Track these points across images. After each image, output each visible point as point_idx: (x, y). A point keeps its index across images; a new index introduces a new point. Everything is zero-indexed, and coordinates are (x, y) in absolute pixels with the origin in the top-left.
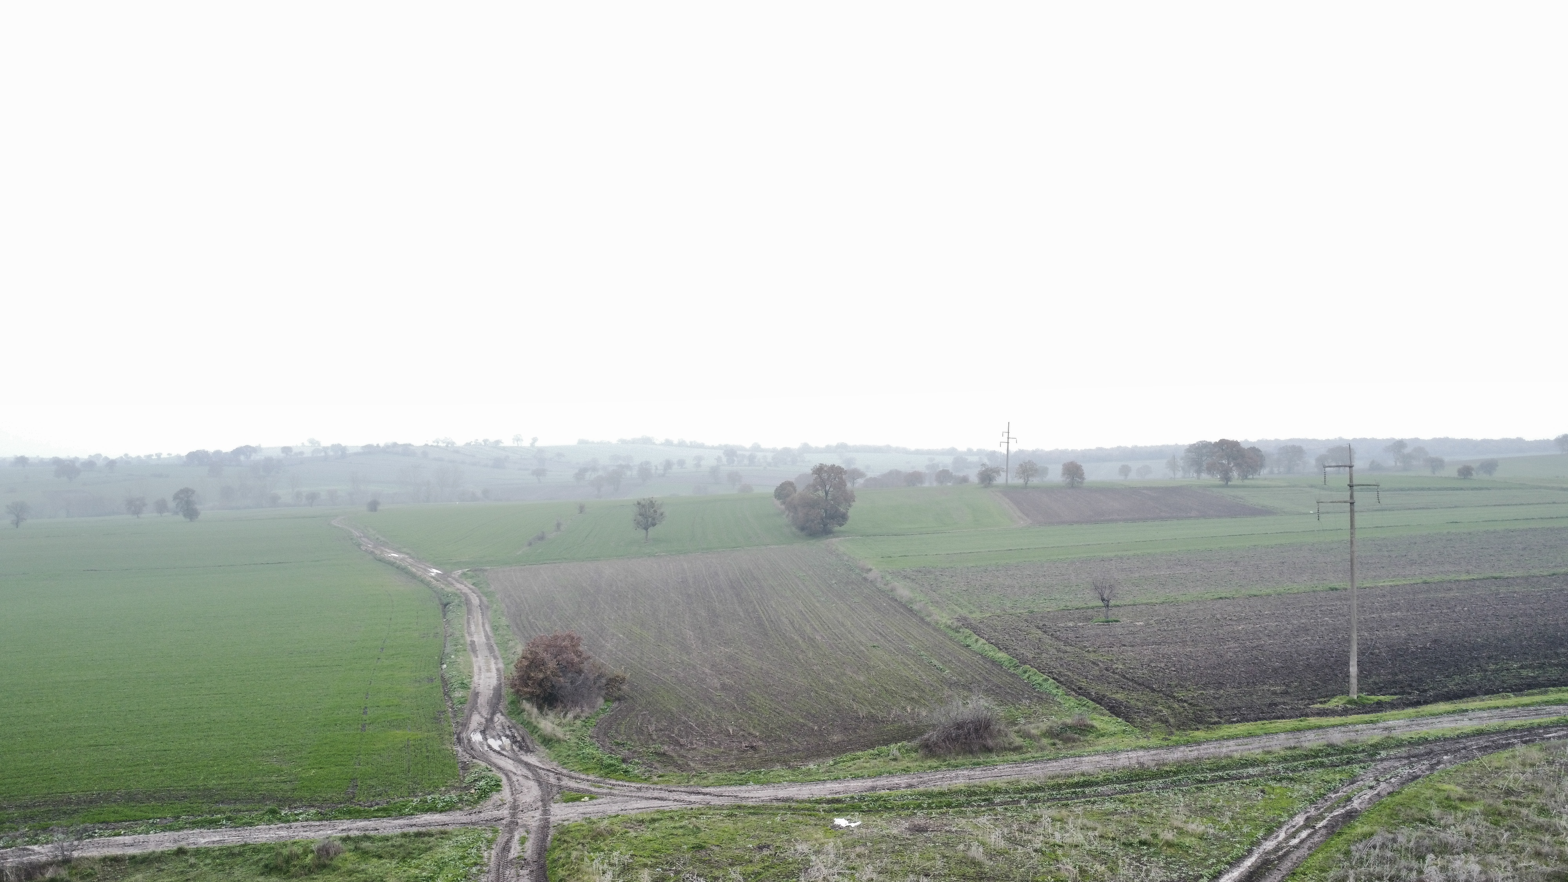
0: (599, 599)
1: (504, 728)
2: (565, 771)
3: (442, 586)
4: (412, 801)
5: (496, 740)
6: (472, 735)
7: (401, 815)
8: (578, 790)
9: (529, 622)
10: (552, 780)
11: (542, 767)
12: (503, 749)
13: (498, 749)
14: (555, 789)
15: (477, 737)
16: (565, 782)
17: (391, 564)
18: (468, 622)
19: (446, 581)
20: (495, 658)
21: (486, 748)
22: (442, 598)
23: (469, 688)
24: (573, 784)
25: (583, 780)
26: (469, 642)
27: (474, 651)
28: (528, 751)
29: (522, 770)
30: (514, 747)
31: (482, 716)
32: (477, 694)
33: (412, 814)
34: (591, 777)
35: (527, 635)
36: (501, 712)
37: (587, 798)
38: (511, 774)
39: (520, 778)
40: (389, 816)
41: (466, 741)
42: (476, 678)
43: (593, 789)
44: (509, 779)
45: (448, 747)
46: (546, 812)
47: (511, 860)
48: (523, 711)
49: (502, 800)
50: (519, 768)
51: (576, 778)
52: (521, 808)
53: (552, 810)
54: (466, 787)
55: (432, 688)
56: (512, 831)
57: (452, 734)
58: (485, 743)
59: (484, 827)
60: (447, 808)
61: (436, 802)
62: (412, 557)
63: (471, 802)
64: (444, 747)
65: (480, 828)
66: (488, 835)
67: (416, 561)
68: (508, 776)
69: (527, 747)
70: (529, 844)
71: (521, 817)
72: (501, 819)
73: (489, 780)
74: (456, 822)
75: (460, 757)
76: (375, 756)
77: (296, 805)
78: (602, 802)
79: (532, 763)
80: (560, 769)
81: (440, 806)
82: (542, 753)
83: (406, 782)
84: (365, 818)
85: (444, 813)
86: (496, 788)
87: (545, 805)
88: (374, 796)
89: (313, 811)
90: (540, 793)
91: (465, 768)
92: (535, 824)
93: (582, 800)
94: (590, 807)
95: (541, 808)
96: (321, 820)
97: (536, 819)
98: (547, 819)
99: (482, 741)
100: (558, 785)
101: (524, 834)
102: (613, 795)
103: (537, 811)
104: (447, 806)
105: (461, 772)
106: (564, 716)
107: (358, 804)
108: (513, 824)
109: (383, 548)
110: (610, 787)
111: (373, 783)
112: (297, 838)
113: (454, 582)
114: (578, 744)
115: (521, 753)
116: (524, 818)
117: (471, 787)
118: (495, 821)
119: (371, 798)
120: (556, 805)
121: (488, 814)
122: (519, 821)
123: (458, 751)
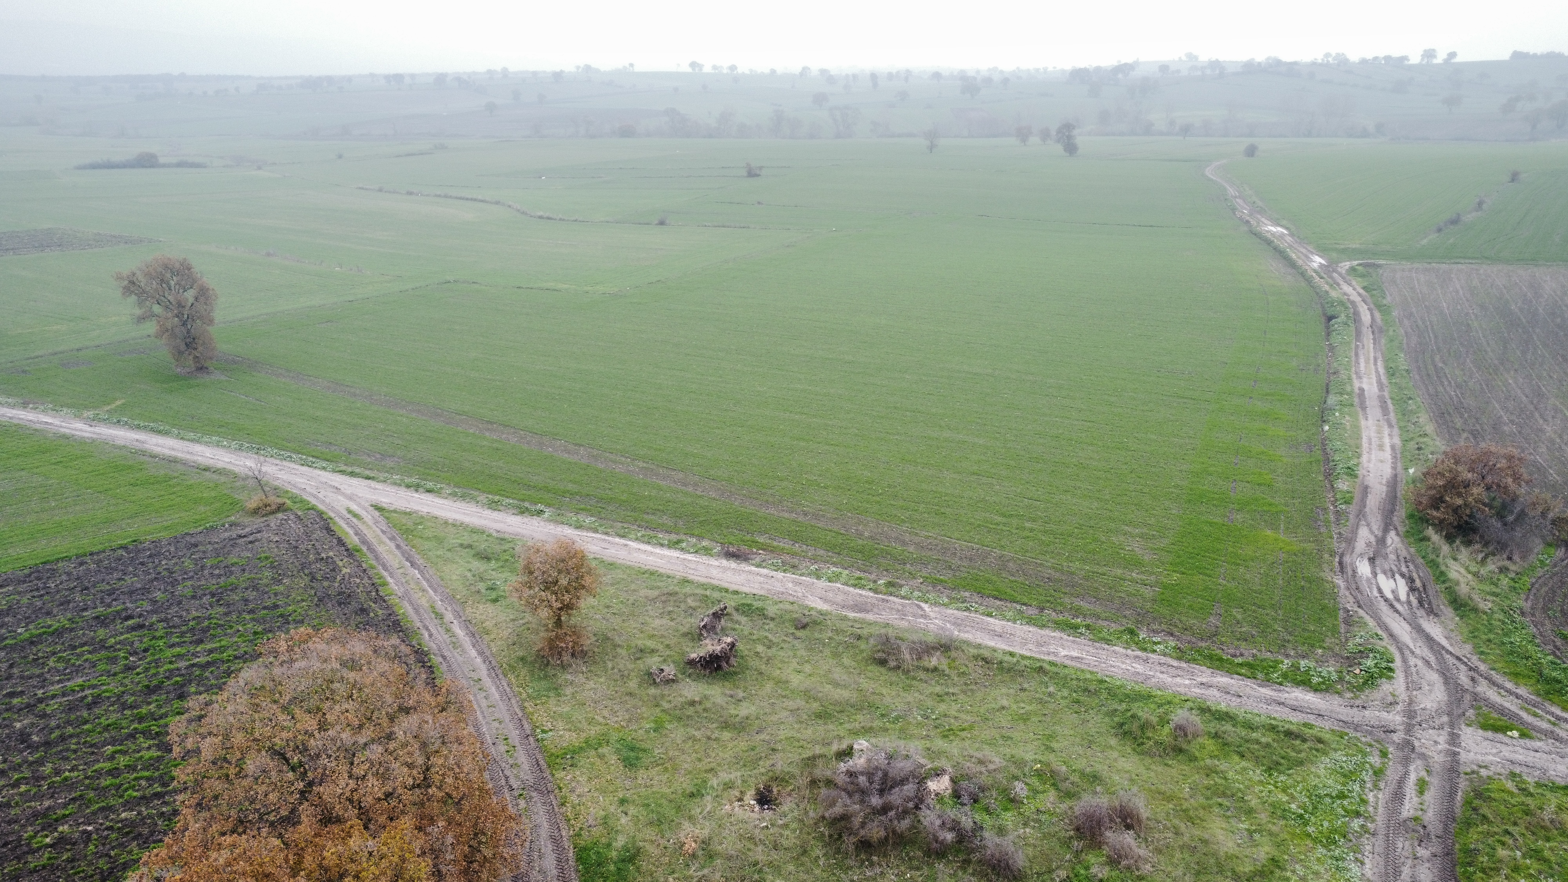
1: (1399, 560)
2: (1482, 667)
3: (1327, 287)
4: (1283, 662)
5: (1387, 578)
6: (1358, 563)
7: (1267, 681)
8: (1502, 711)
9: (1435, 366)
10: (1464, 679)
11: (1450, 649)
12: (1398, 600)
13: (1390, 596)
14: (1468, 697)
15: (1364, 569)
16: (1483, 688)
17: (1268, 242)
18: (1357, 355)
19: (1332, 278)
20: (1390, 426)
21: (1376, 593)
22: (1326, 305)
23: (1356, 476)
24: (1492, 695)
25: (1509, 691)
26: (1357, 391)
27: (1364, 408)
28: (1432, 612)
29: (1421, 649)
30: (1412, 598)
31: (1371, 531)
32: (1365, 490)
33: (1281, 684)
34: (1522, 691)
35: (1431, 391)
36: (1396, 529)
37: (1515, 734)
38: (1407, 652)
39: (1420, 663)
40: (1255, 678)
41: (1350, 573)
42: (1364, 458)
43: (1524, 715)
44: (1405, 661)
45: (1327, 575)
46: (1454, 739)
47: (1405, 821)
48: (1427, 539)
49: (1394, 696)
50: (1420, 643)
51: (1499, 686)
52: (1419, 719)
53: (1462, 737)
54: (1348, 658)
55: (1311, 463)
56: (1406, 761)
57: (1332, 554)
58: (1374, 582)
59: (1368, 739)
60: (1323, 688)
61: (1311, 673)
62: (1292, 235)
63: (1354, 687)
64: (1322, 574)
65: (1363, 739)
66: (1375, 760)
67: (1296, 242)
68: (1402, 653)
69: (1430, 603)
70: (1430, 796)
71: (1419, 736)
72: (1392, 731)
73: (1378, 656)
74: (1334, 715)
75: (1343, 601)
76: (1242, 570)
77: (1156, 627)
78: (1540, 748)
79: (1436, 638)
80: (1475, 661)
81: (1315, 680)
82: (1450, 623)
83: (1276, 627)
84: (1227, 671)
85: (1318, 695)
86: (1387, 672)
87: (1452, 725)
88: (1238, 640)
89: (1172, 643)
90: (1446, 698)
91: (1349, 621)
92: (1438, 759)
93: (1509, 733)
94: (1521, 751)
95: (1447, 729)
96: (1179, 659)
97: (1440, 747)
98: (1456, 754)
99: (1370, 575)
100: (1471, 689)
101: (1423, 774)
102: (1557, 739)
103: (1441, 731)
104: (1323, 683)
105: (1342, 628)
106: (1483, 562)
107: (1221, 649)
108: (1407, 746)
109: (1259, 216)
110: (1553, 719)
111: (1239, 617)
112: (1153, 680)
113: (1341, 282)
114: (1504, 623)
115: (1421, 613)
116: (1423, 741)
117: (1356, 664)
118: (1384, 732)
119: (1236, 643)
120: (1469, 730)
121: (1374, 715)
122: (1417, 743)
123: (1339, 587)
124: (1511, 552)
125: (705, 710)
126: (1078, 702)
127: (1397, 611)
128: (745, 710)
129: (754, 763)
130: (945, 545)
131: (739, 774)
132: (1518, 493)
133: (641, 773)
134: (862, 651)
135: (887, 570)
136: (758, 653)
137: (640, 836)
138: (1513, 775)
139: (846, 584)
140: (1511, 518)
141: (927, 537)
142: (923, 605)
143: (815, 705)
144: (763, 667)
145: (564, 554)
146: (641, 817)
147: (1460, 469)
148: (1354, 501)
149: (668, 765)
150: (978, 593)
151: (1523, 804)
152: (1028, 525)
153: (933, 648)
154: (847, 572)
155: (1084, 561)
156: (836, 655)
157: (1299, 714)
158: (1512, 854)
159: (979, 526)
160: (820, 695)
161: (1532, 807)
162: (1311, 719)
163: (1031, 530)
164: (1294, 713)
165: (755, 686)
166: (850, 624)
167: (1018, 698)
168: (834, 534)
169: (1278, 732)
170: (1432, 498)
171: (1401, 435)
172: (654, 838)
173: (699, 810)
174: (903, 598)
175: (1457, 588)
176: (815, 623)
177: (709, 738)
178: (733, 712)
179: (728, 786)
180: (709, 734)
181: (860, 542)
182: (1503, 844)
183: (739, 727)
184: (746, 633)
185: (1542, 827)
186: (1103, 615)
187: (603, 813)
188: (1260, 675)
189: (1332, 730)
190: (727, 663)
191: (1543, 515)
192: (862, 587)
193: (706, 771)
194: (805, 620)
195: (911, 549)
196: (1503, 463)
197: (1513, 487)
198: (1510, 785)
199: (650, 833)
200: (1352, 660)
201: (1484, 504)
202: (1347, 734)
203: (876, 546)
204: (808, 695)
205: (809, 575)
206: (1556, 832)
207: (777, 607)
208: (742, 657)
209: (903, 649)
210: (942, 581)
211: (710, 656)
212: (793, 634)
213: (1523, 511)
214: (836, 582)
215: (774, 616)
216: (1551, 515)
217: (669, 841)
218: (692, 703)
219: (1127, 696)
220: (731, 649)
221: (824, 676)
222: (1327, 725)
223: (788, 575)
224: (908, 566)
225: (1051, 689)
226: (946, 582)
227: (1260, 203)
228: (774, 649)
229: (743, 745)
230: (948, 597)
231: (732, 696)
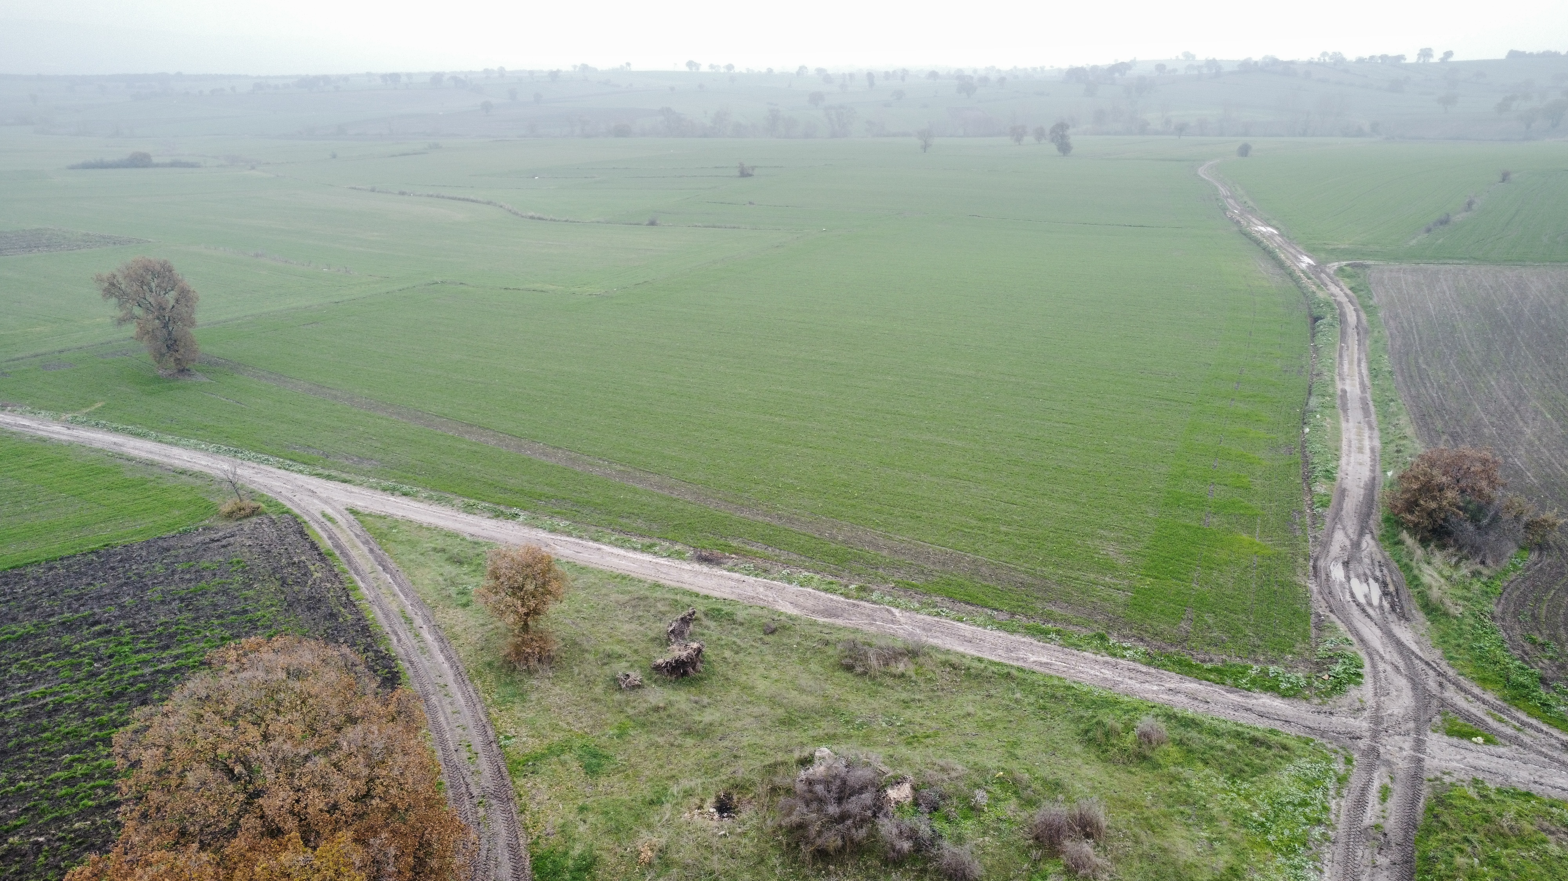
0: (1519, 339)
1: (1373, 564)
2: (1451, 673)
3: (1314, 288)
4: (1252, 668)
5: (1361, 582)
6: (1332, 567)
7: (1236, 687)
8: (1468, 717)
9: (1419, 368)
10: (1432, 684)
11: (1420, 654)
12: (1370, 604)
13: (1362, 600)
14: (1435, 702)
15: (1338, 573)
16: (1451, 694)
17: (1256, 242)
18: (1341, 356)
19: (1319, 278)
20: (1371, 428)
21: (1348, 597)
22: (1312, 306)
23: (1334, 479)
24: (1460, 701)
25: (1476, 697)
26: (1339, 393)
27: (1345, 410)
28: (1404, 617)
29: (1391, 654)
30: (1384, 603)
31: (1347, 536)
32: (1343, 493)
33: (1249, 690)
34: (1489, 696)
35: (1413, 392)
36: (1372, 532)
37: (1481, 740)
38: (1377, 658)
39: (1389, 668)
40: (1223, 684)
41: (1324, 577)
42: (1343, 461)
43: (1490, 720)
44: (1374, 666)
45: (1300, 579)
46: (1419, 745)
47: (1366, 829)
48: (1400, 542)
49: (1361, 701)
50: (1390, 649)
51: (1466, 691)
52: (1385, 725)
53: (1428, 744)
54: (1317, 663)
55: (1290, 465)
56: (1370, 768)
57: (1307, 558)
58: (1347, 586)
59: (1334, 746)
60: (1292, 693)
61: (1280, 679)
62: (1281, 235)
63: (1322, 693)
64: (1295, 579)
65: (1329, 746)
66: (1339, 767)
67: (1286, 242)
68: (1372, 659)
69: (1402, 608)
70: (1392, 803)
71: (1384, 742)
72: (1358, 738)
73: (1347, 661)
74: (1300, 721)
75: (1315, 605)
76: (1215, 574)
77: (1126, 632)
78: (1503, 753)
79: (1406, 642)
80: (1444, 666)
81: (1284, 686)
82: (1421, 627)
83: (1247, 632)
84: (1196, 677)
85: (1286, 701)
86: (1356, 677)
87: (1418, 731)
88: (1209, 645)
89: (1142, 648)
90: (1413, 704)
91: (1320, 626)
92: (1402, 765)
93: (1474, 739)
94: (1485, 757)
95: (1413, 735)
96: (1148, 664)
97: (1405, 753)
98: (1420, 760)
99: (1344, 580)
100: (1439, 695)
101: (1387, 780)
102: (1522, 744)
103: (1407, 737)
104: (1291, 689)
105: (1313, 633)
106: (1457, 565)
107: (1190, 654)
108: (1373, 752)
109: (1250, 216)
110: (1518, 725)
111: (1210, 621)
112: (1121, 686)
113: (1329, 283)
114: (1474, 628)
115: (1392, 617)
116: (1388, 747)
117: (1324, 670)
118: (1350, 738)
119: (1206, 648)
120: (1435, 736)
121: (1341, 721)
122: (1382, 750)
123: (1312, 591)
124: (1484, 556)
125: (669, 716)
126: (1044, 708)
127: (1368, 616)
128: (708, 716)
129: (716, 770)
130: (919, 549)
131: (699, 781)
132: (1493, 496)
133: (603, 781)
134: (829, 657)
135: (859, 575)
136: (725, 658)
137: (597, 844)
138: (1475, 781)
139: (818, 589)
140: (1485, 522)
141: (902, 541)
142: (894, 610)
143: (781, 712)
144: (730, 672)
145: (530, 560)
146: (599, 825)
147: (1434, 472)
148: (1331, 504)
149: (629, 771)
150: (950, 598)
151: (1483, 810)
152: (1003, 529)
153: (900, 654)
154: (818, 576)
155: (1057, 565)
156: (804, 661)
157: (1266, 720)
158: (1470, 861)
159: (954, 530)
160: (785, 701)
161: (1492, 814)
162: (1278, 725)
163: (1007, 534)
164: (1261, 720)
165: (720, 691)
166: (819, 629)
167: (985, 705)
168: (807, 538)
169: (1243, 739)
170: (1407, 500)
171: (1381, 437)
172: (611, 846)
173: (657, 818)
174: (874, 602)
175: (1428, 592)
176: (784, 627)
177: (672, 745)
178: (697, 718)
179: (688, 793)
180: (672, 740)
181: (833, 546)
182: (1461, 851)
183: (703, 733)
184: (714, 638)
185: (1501, 834)
186: (1075, 621)
187: (562, 821)
188: (1229, 681)
189: (1298, 737)
190: (694, 668)
191: (1517, 518)
192: (834, 592)
193: (668, 778)
194: (773, 626)
195: (885, 553)
196: (1477, 467)
197: (1487, 490)
198: (1472, 792)
199: (607, 842)
200: (1321, 666)
201: (1459, 508)
202: (1312, 741)
203: (849, 550)
204: (773, 701)
205: (781, 579)
206: (1514, 839)
207: (747, 612)
208: (709, 663)
209: (870, 654)
210: (913, 586)
211: (676, 661)
212: (761, 639)
213: (1496, 513)
214: (808, 586)
215: (742, 621)
216: (1525, 519)
217: (626, 849)
218: (657, 709)
219: (1094, 702)
220: (697, 655)
221: (791, 682)
222: (1293, 731)
223: (760, 579)
224: (881, 570)
225: (1018, 695)
226: (917, 587)
227: (1250, 203)
228: (741, 655)
229: (706, 752)
230: (919, 602)
231: (696, 702)
